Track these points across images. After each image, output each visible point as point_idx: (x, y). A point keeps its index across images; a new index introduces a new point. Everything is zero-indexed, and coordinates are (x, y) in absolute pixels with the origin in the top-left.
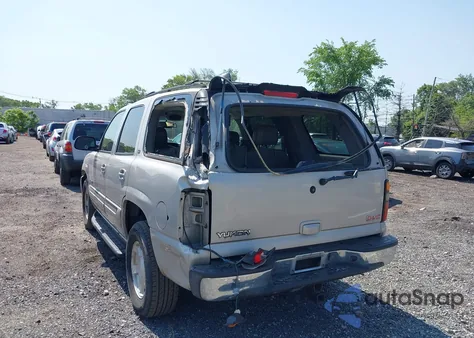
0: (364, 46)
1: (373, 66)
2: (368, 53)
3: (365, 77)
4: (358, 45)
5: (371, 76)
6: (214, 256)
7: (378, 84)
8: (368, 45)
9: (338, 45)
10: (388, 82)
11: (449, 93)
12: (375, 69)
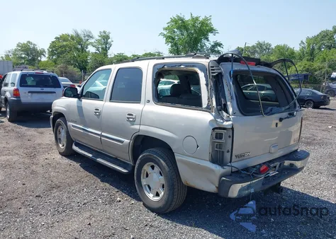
0: (205, 20)
1: (210, 34)
2: (207, 25)
3: (204, 41)
4: (201, 19)
5: (208, 40)
6: (234, 170)
7: (213, 46)
8: (206, 19)
9: (187, 18)
10: (220, 45)
11: (251, 53)
12: (210, 36)
